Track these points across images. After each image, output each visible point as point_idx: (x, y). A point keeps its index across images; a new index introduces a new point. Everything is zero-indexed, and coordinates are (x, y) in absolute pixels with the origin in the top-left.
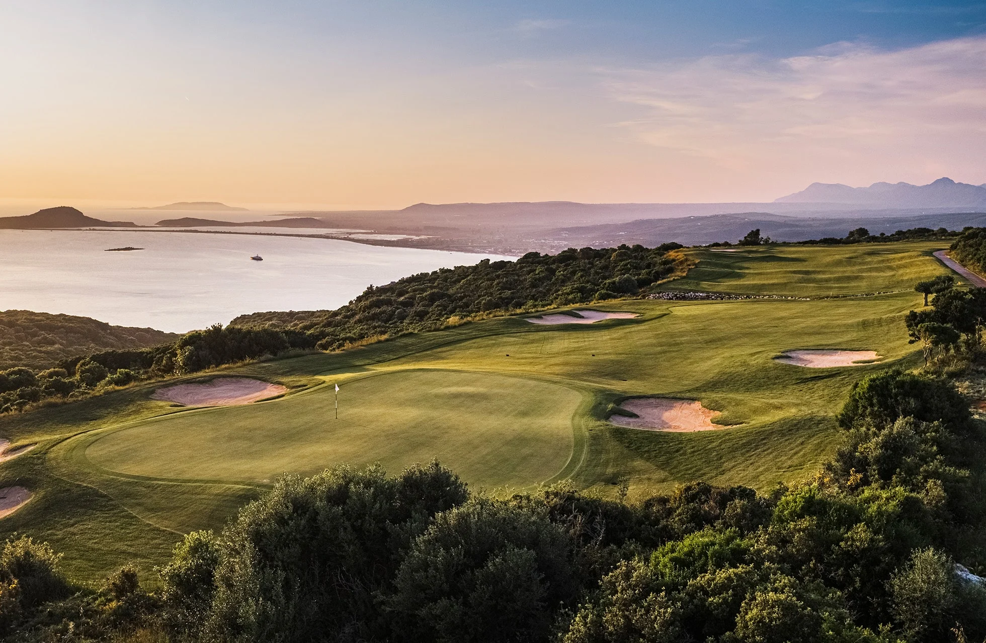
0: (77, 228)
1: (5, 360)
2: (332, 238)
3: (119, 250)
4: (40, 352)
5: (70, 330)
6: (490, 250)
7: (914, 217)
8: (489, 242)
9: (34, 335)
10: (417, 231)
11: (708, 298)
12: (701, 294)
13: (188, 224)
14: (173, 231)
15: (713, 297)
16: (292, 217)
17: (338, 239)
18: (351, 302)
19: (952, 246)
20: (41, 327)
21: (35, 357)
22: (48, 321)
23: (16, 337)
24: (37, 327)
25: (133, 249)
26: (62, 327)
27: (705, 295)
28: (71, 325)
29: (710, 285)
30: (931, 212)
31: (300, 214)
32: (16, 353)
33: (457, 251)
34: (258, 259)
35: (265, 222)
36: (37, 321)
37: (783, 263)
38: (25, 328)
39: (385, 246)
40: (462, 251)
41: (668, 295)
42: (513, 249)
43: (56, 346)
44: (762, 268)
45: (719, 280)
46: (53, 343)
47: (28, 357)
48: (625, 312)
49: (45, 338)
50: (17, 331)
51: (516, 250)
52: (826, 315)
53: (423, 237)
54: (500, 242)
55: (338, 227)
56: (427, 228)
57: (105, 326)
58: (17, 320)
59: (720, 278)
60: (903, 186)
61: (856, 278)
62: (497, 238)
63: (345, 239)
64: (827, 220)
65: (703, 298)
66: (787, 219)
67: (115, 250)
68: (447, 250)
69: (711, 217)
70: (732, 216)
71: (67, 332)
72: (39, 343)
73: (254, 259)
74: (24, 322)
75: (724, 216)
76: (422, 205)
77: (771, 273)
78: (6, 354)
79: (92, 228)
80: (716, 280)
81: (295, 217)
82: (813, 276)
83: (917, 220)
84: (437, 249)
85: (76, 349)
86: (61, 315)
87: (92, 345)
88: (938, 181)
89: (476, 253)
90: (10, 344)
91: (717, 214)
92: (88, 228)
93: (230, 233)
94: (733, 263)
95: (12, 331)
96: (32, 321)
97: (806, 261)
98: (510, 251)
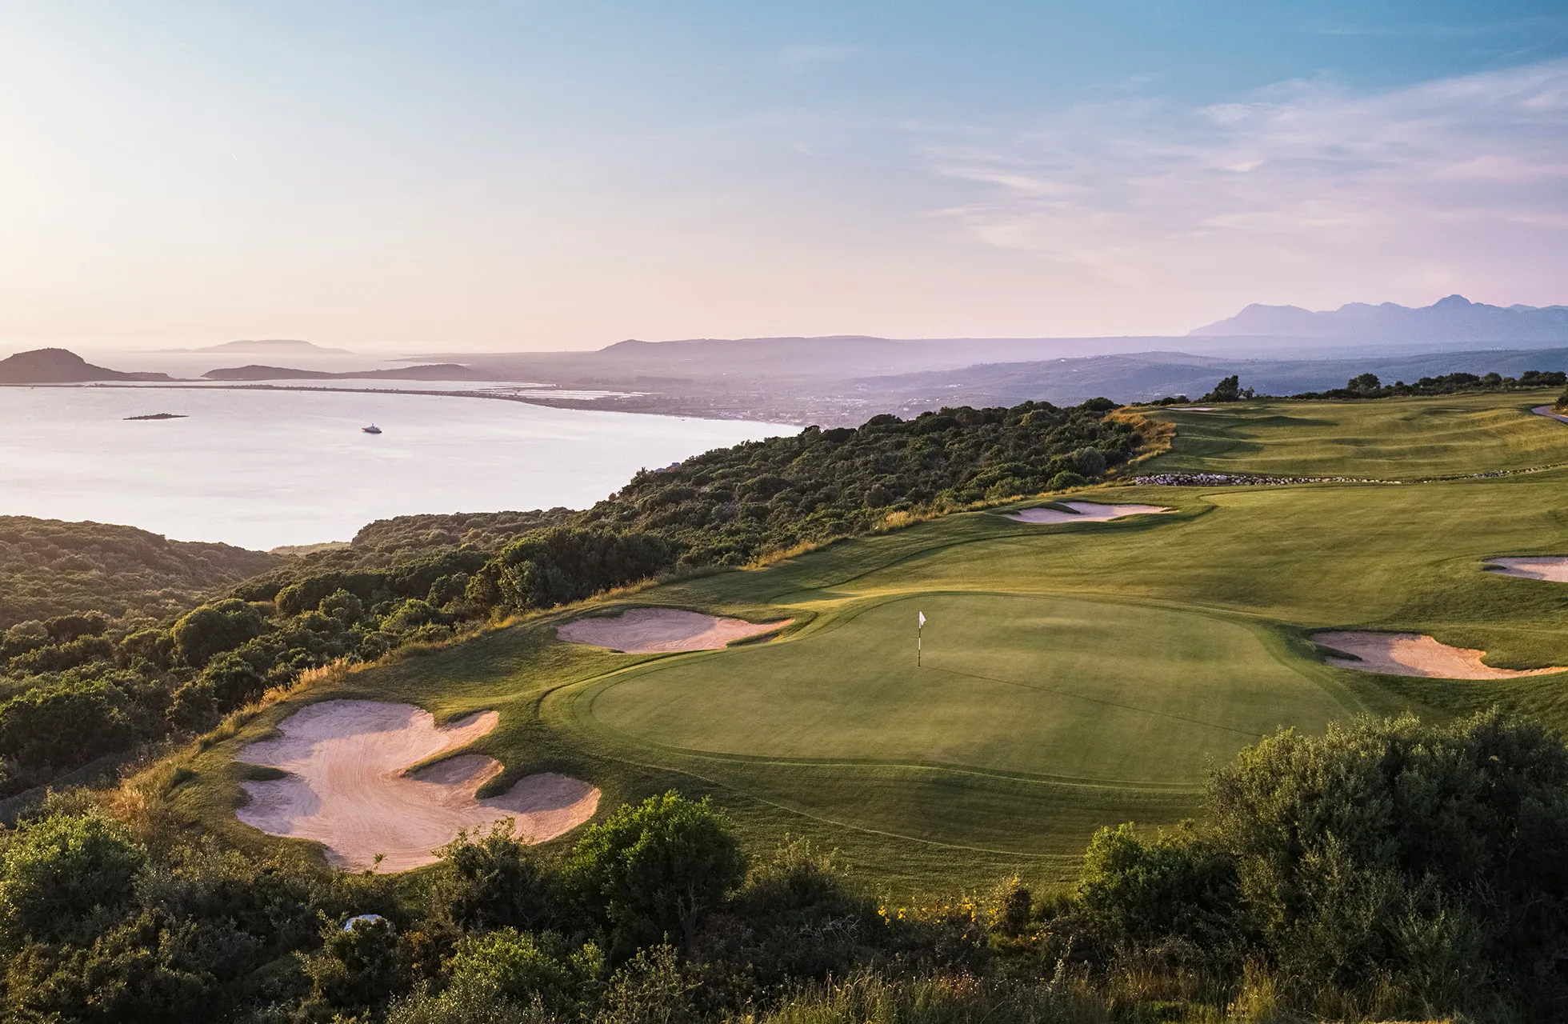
0: (75, 384)
1: (22, 595)
2: (490, 396)
3: (146, 418)
4: (72, 581)
5: (107, 547)
6: (744, 413)
7: (1410, 358)
8: (742, 402)
9: (53, 556)
10: (626, 384)
11: (1229, 482)
12: (1218, 477)
13: (256, 375)
14: (233, 387)
15: (1238, 481)
16: (423, 364)
17: (500, 397)
18: (612, 496)
19: (1561, 400)
20: (64, 543)
21: (67, 591)
22: (71, 533)
23: (25, 557)
24: (56, 543)
25: (170, 416)
26: (94, 542)
27: (1224, 477)
28: (107, 538)
29: (1219, 462)
30: (1434, 350)
31: (434, 359)
32: (35, 584)
33: (692, 416)
34: (374, 431)
35: (379, 372)
36: (53, 532)
37: (1303, 428)
38: (35, 544)
39: (576, 408)
40: (700, 416)
41: (1164, 478)
42: (783, 412)
43: (94, 572)
44: (1276, 437)
45: (1225, 455)
46: (85, 568)
47: (56, 590)
48: (1137, 504)
49: (71, 560)
50: (24, 550)
51: (787, 413)
52: (1467, 505)
53: (635, 394)
54: (759, 400)
55: (497, 378)
56: (641, 379)
57: (159, 540)
58: (21, 531)
59: (1224, 452)
60: (1389, 307)
61: (1446, 449)
62: (754, 394)
63: (511, 398)
64: (1276, 362)
65: (1221, 483)
66: (1212, 361)
67: (140, 418)
68: (676, 414)
69: (1093, 359)
70: (1125, 359)
71: (104, 551)
72: (63, 568)
73: (367, 431)
74: (33, 535)
75: (1112, 357)
76: (631, 343)
77: (1301, 443)
78: (20, 585)
79: (99, 383)
80: (1221, 455)
81: (428, 364)
82: (1368, 447)
83: (1414, 362)
84: (661, 414)
85: (123, 577)
86: (87, 523)
87: (148, 571)
88: (1444, 301)
89: (722, 418)
90: (20, 570)
91: (1102, 354)
92: (93, 383)
93: (325, 389)
94: (1226, 428)
95: (15, 548)
96: (44, 532)
97: (1337, 425)
98: (777, 416)
